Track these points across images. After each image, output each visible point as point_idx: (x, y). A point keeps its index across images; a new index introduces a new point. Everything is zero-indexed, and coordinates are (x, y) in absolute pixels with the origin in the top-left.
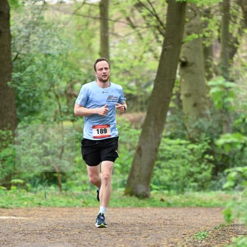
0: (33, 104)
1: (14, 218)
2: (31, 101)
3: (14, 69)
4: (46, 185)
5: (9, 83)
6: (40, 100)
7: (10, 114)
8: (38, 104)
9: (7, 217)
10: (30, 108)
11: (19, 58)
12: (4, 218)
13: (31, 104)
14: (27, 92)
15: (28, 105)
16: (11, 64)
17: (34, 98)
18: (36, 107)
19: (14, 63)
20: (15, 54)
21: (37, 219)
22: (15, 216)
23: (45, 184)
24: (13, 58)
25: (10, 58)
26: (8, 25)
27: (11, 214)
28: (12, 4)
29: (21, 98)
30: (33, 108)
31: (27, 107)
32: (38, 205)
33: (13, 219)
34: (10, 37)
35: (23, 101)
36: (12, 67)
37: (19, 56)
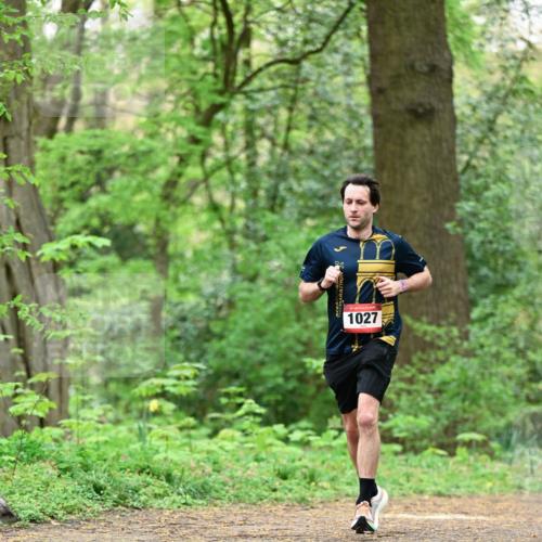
0: (505, 268)
1: (463, 517)
2: (501, 262)
3: (462, 191)
4: (533, 446)
5: (449, 226)
6: (520, 259)
7: (455, 289)
8: (516, 267)
9: (449, 517)
10: (499, 276)
11: (474, 167)
12: (442, 517)
13: (500, 268)
14: (491, 242)
15: (495, 270)
16: (456, 180)
17: (508, 256)
18: (512, 275)
19: (463, 178)
20: (465, 158)
21: (514, 520)
22: (466, 513)
23: (530, 442)
24: (460, 168)
25: (453, 167)
26: (450, 95)
27: (456, 508)
28: (457, 49)
29: (478, 255)
30: (503, 277)
31: (491, 274)
32: (515, 490)
33: (461, 521)
34: (454, 121)
35: (484, 262)
36: (459, 187)
37: (474, 162)
